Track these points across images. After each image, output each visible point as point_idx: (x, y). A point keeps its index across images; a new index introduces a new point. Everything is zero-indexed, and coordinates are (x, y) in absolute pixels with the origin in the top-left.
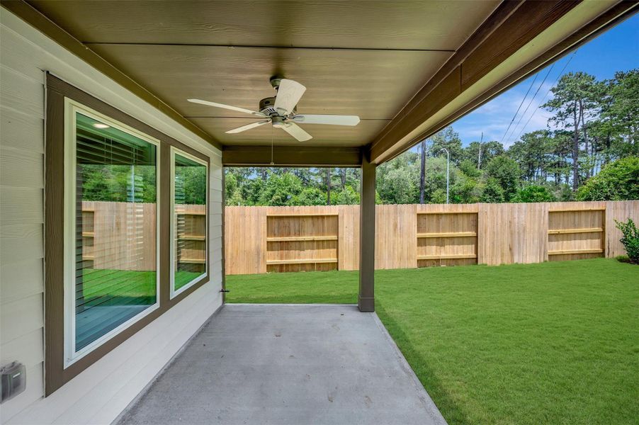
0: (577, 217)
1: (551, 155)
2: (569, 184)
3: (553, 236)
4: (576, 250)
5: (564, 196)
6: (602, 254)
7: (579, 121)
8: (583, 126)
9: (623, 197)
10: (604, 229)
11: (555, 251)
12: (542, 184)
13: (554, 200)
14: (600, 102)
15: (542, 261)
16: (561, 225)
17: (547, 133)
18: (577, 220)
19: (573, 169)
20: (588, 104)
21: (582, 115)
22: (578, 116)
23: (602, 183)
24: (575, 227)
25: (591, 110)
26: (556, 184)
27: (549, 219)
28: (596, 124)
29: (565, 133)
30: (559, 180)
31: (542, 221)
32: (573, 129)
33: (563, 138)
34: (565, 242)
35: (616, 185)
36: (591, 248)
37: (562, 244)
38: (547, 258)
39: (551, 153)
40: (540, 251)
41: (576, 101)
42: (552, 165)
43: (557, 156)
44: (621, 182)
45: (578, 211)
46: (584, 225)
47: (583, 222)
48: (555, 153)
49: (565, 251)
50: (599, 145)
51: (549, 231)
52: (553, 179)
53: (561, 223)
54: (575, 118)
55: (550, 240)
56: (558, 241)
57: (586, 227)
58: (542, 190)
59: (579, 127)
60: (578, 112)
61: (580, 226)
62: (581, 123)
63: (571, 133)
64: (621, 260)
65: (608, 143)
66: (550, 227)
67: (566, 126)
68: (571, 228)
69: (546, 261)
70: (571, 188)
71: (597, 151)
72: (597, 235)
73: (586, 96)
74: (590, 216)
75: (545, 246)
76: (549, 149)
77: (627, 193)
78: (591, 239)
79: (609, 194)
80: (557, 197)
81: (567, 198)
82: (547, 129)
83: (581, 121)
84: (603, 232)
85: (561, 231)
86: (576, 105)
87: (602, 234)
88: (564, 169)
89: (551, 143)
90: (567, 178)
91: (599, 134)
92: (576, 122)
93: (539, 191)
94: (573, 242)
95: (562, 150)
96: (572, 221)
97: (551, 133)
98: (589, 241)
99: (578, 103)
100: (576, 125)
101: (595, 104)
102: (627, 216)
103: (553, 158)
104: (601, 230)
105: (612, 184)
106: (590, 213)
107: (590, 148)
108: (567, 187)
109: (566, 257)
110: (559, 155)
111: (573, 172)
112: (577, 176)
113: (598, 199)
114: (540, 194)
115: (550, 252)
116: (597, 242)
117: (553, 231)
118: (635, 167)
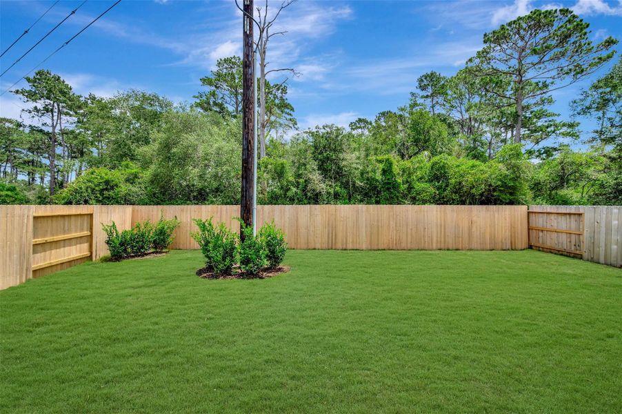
0: (66, 223)
1: (25, 152)
2: (44, 185)
3: (39, 247)
4: (65, 258)
5: (39, 197)
6: (90, 257)
7: (57, 123)
8: (61, 130)
9: (98, 201)
10: (92, 232)
11: (42, 264)
12: (11, 182)
13: (28, 202)
14: (76, 113)
15: (24, 281)
16: (49, 232)
17: (19, 125)
18: (66, 226)
19: (48, 170)
20: (65, 110)
21: (59, 118)
22: (55, 118)
23: (81, 188)
24: (64, 233)
25: (68, 117)
26: (30, 184)
27: (34, 226)
28: (72, 132)
29: (41, 131)
30: (33, 179)
31: (25, 228)
32: (50, 130)
33: (39, 136)
34: (53, 251)
35: (93, 190)
36: (80, 252)
37: (51, 253)
38: (31, 276)
39: (24, 149)
40: (21, 269)
41: (54, 102)
42: (25, 163)
43: (31, 154)
44: (97, 188)
45: (68, 215)
46: (74, 230)
47: (73, 227)
48: (29, 149)
49: (54, 261)
50: (74, 153)
51: (34, 241)
52: (26, 178)
53: (49, 230)
54: (53, 120)
55: (34, 252)
56: (45, 251)
57: (76, 232)
58: (13, 189)
59: (57, 131)
60: (55, 114)
61: (69, 231)
62: (58, 126)
63: (48, 134)
64: (106, 260)
65: (82, 153)
66: (35, 236)
67: (43, 125)
68: (60, 234)
69: (30, 280)
70: (47, 190)
71: (72, 157)
72: (86, 239)
73: (64, 102)
74: (79, 220)
75: (28, 260)
76: (22, 143)
77: (101, 199)
78: (80, 243)
79: (87, 198)
80: (31, 198)
81: (42, 200)
82: (20, 120)
83: (58, 125)
84: (91, 236)
85: (49, 239)
86: (53, 106)
87: (90, 238)
88: (38, 169)
89: (25, 138)
90: (42, 179)
91: (74, 142)
92: (53, 124)
93: (8, 190)
94: (62, 249)
95: (38, 149)
96: (62, 226)
97: (25, 126)
98: (78, 246)
99: (55, 105)
100: (54, 127)
101: (71, 113)
102: (109, 219)
103: (27, 155)
104: (89, 234)
105: (89, 190)
106: (79, 217)
107: (66, 154)
108: (42, 188)
109: (55, 268)
110: (33, 152)
111: (49, 174)
112: (54, 178)
113: (78, 203)
114: (9, 193)
115: (34, 266)
116: (86, 246)
117: (39, 240)
118: (106, 177)
